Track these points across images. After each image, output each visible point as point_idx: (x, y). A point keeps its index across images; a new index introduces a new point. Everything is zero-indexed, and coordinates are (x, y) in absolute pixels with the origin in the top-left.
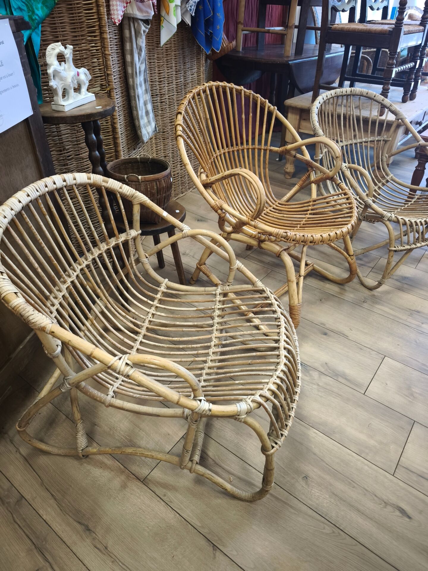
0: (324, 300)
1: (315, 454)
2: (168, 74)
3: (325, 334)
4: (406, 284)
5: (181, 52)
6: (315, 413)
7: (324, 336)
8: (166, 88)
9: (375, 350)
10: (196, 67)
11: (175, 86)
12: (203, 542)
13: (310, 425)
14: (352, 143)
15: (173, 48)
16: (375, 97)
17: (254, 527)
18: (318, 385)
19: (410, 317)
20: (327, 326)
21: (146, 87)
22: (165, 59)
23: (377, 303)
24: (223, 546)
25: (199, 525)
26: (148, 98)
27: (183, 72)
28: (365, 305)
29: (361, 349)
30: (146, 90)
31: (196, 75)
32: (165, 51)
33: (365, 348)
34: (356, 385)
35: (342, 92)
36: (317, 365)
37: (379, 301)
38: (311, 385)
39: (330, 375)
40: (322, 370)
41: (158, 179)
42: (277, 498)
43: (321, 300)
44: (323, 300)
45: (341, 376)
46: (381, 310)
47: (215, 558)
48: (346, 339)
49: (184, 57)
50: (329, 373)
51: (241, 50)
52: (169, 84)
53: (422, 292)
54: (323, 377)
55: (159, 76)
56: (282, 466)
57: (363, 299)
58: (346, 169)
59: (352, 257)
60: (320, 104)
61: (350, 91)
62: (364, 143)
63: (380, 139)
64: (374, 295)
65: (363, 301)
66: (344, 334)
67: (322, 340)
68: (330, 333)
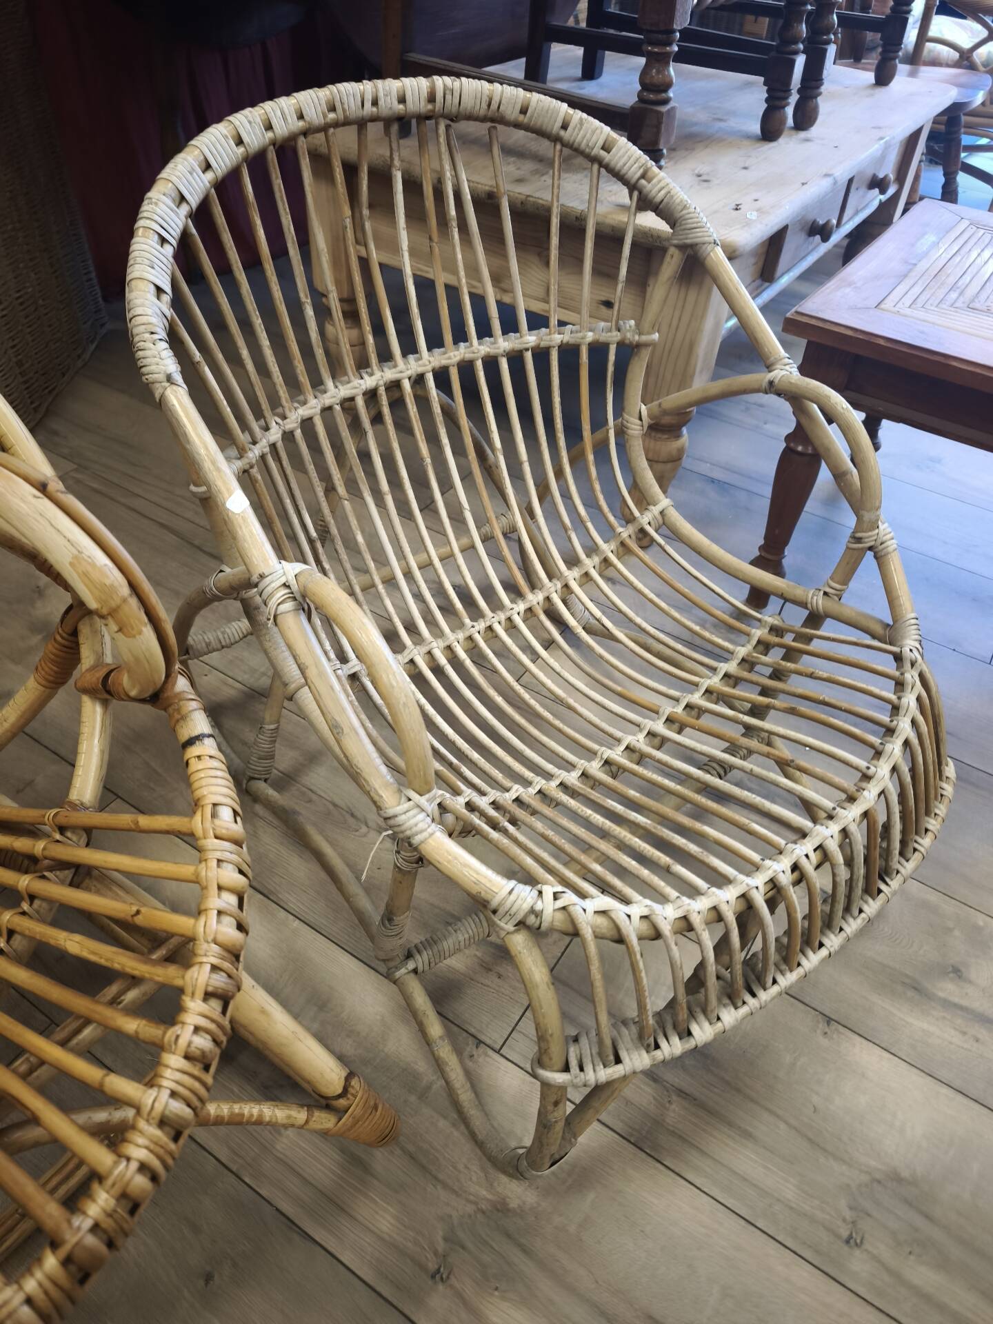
0: (227, 1272)
14: (468, 356)
16: (565, 127)
28: (438, 1309)
35: (375, 103)
37: (517, 1257)
43: (208, 1279)
44: (222, 1279)
57: (441, 1246)
58: (289, 605)
59: (342, 1102)
60: (209, 176)
61: (425, 94)
62: (528, 356)
63: (604, 337)
64: (501, 1207)
65: (432, 1266)
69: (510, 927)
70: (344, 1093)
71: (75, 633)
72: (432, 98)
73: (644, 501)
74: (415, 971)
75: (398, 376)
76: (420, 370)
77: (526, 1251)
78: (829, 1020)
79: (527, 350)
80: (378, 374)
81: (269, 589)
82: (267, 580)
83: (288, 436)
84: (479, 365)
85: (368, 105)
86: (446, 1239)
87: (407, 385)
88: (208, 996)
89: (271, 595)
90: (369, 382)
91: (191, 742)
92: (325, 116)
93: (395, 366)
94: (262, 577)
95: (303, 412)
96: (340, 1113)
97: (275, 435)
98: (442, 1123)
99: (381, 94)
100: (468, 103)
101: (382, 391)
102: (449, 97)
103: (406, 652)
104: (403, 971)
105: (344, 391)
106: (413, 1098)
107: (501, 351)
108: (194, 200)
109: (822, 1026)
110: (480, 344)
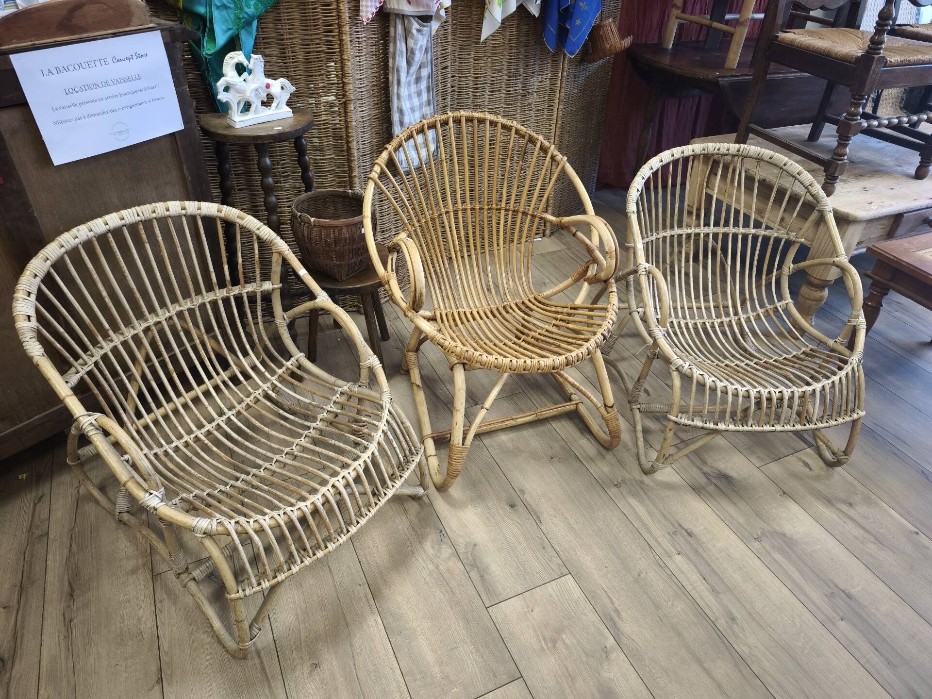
0: (557, 459)
1: (351, 646)
2: (493, 79)
3: (512, 506)
4: (715, 485)
5: (522, 50)
6: (399, 598)
7: (508, 508)
8: (487, 97)
9: (564, 558)
10: (549, 72)
11: (504, 96)
12: (154, 668)
13: (380, 609)
14: (727, 231)
15: (507, 45)
16: (785, 165)
17: (214, 684)
18: (437, 567)
19: (668, 536)
20: (527, 496)
21: (428, 96)
22: (490, 59)
23: (635, 495)
24: (169, 683)
25: (166, 649)
27: (522, 77)
28: (613, 491)
29: (544, 548)
30: (429, 101)
31: (548, 82)
32: (491, 48)
33: (550, 549)
34: (488, 590)
35: (719, 150)
36: (461, 542)
37: (641, 492)
38: (428, 562)
39: (465, 561)
40: (461, 550)
42: (263, 669)
44: (555, 459)
45: (479, 572)
46: (632, 508)
47: (151, 690)
48: (535, 524)
49: (527, 58)
50: (467, 558)
51: (671, 47)
52: (493, 92)
53: (731, 509)
54: (455, 559)
55: (473, 81)
56: (302, 638)
57: (620, 481)
58: (644, 273)
59: (610, 410)
60: (661, 163)
61: (736, 149)
62: (750, 236)
63: (781, 236)
65: (615, 483)
66: (538, 517)
67: (501, 511)
68: (521, 508)
69: (674, 369)
70: (612, 407)
71: (588, 267)
72: (738, 151)
73: (780, 297)
74: (639, 409)
75: (700, 232)
76: (708, 232)
77: (645, 492)
78: (785, 493)
80: (693, 229)
83: (657, 239)
84: (731, 235)
85: (716, 150)
87: (702, 235)
88: (602, 334)
89: (641, 270)
90: (689, 231)
91: (612, 292)
93: (700, 229)
94: (640, 265)
95: (665, 234)
96: (609, 414)
97: (654, 238)
99: (721, 148)
100: (751, 153)
101: (693, 235)
102: (745, 151)
104: (635, 407)
105: (680, 232)
107: (740, 232)
108: (655, 169)
109: (781, 493)
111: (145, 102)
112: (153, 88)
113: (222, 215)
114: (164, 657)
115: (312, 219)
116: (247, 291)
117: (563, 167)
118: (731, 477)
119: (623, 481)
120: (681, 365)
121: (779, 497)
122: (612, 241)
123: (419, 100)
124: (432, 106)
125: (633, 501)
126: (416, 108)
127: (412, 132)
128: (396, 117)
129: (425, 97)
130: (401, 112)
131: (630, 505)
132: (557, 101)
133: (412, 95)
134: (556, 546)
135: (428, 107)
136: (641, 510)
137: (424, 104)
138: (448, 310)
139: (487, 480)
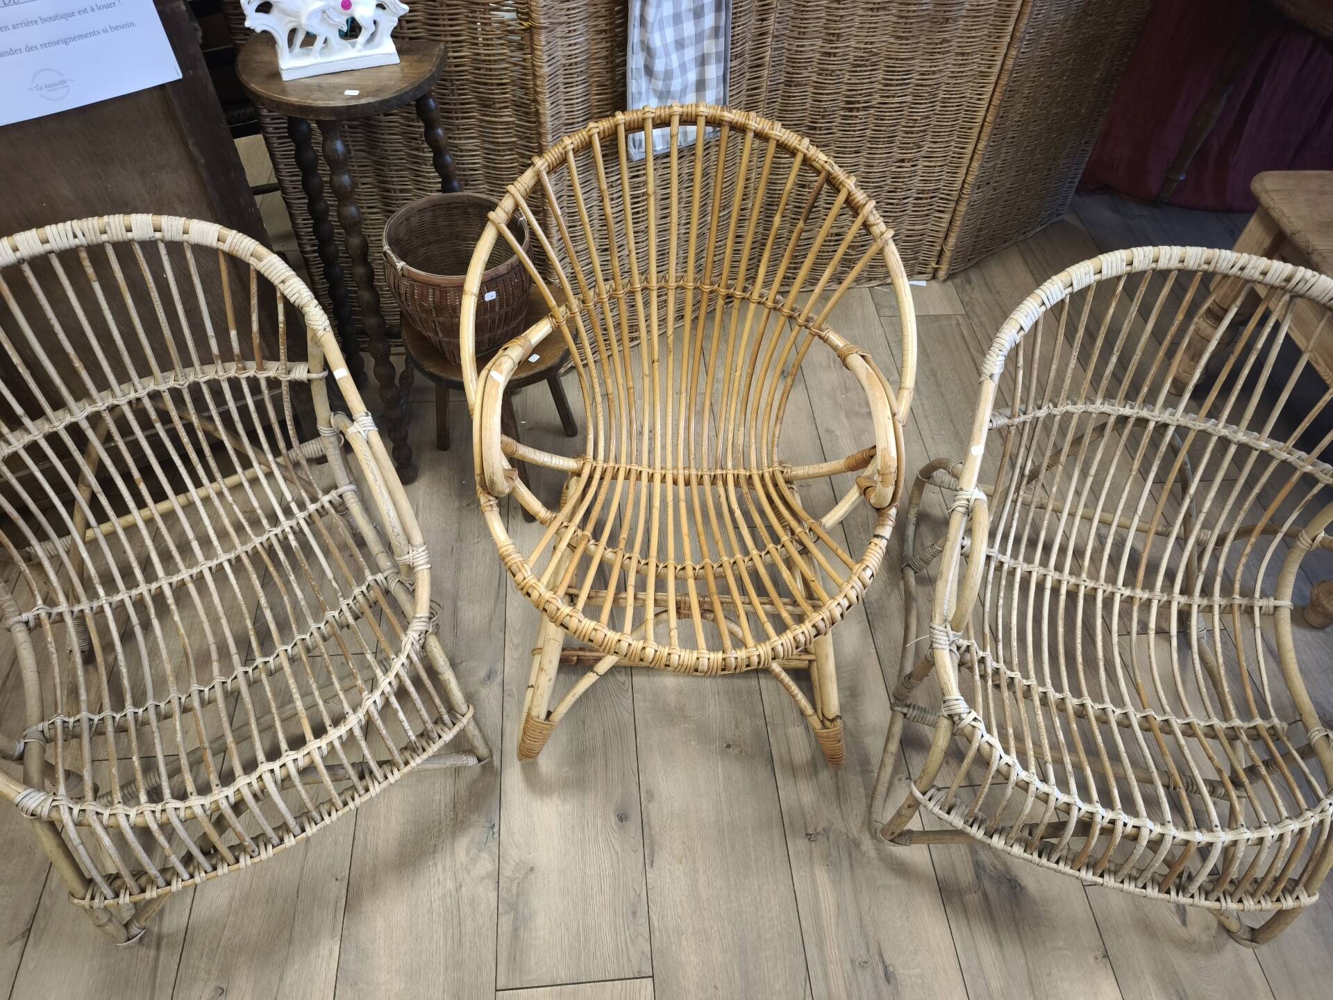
0: (736, 751)
1: (281, 979)
3: (622, 818)
4: (985, 895)
6: (380, 923)
7: (613, 819)
9: (656, 945)
12: (27, 911)
13: (345, 932)
17: (87, 966)
18: (459, 888)
19: (848, 967)
20: (653, 807)
21: (717, 19)
23: (831, 863)
24: (35, 943)
25: (53, 887)
26: (714, 50)
28: (799, 845)
29: (634, 914)
30: (716, 29)
33: (644, 920)
34: (512, 959)
35: (1242, 269)
36: (513, 854)
37: (846, 864)
38: (449, 874)
39: (503, 894)
40: (507, 872)
41: (439, 286)
42: (156, 967)
43: (728, 746)
44: (734, 751)
45: (516, 919)
46: (815, 889)
47: (11, 943)
48: (641, 867)
50: (509, 890)
53: (987, 950)
54: (491, 884)
56: (223, 939)
57: (820, 829)
58: (963, 510)
59: (828, 723)
60: (1098, 277)
61: (1285, 275)
62: (1255, 454)
63: (1319, 475)
64: (857, 844)
65: (810, 831)
66: (653, 853)
67: (599, 821)
68: (633, 825)
69: (946, 714)
70: (832, 721)
72: (1288, 280)
74: (905, 715)
75: (1150, 418)
76: (1168, 421)
77: (851, 866)
78: (1106, 956)
79: (1257, 450)
80: (1136, 410)
81: (959, 497)
82: (962, 492)
83: (1050, 417)
85: (1235, 270)
86: (824, 829)
87: (1152, 425)
88: (814, 626)
89: (959, 500)
90: (1127, 411)
91: (877, 536)
92: (1199, 265)
93: (1152, 411)
94: (961, 489)
95: (1070, 408)
96: (824, 727)
97: (1042, 413)
98: (862, 789)
99: (1250, 266)
100: (1314, 292)
101: (1132, 421)
102: (1301, 285)
103: (1031, 566)
104: (899, 709)
105: (1106, 408)
106: (858, 768)
107: (1236, 440)
108: (1076, 288)
109: (1099, 953)
110: (1225, 427)
111: (94, 33)
112: (109, 6)
113: (225, 247)
114: (46, 900)
115: (400, 264)
116: (266, 375)
117: (881, 252)
118: (1022, 888)
119: (826, 831)
120: (959, 715)
121: (1092, 961)
122: (894, 454)
123: (696, 25)
124: (722, 40)
125: (822, 876)
126: (686, 42)
127: (590, 137)
128: (635, 61)
129: (709, 20)
130: (648, 50)
131: (814, 881)
132: (1008, 39)
133: (684, 14)
134: (654, 918)
135: (713, 42)
136: (827, 897)
137: (707, 33)
138: (611, 464)
139: (605, 754)
